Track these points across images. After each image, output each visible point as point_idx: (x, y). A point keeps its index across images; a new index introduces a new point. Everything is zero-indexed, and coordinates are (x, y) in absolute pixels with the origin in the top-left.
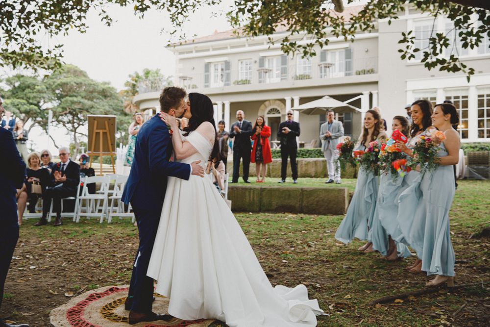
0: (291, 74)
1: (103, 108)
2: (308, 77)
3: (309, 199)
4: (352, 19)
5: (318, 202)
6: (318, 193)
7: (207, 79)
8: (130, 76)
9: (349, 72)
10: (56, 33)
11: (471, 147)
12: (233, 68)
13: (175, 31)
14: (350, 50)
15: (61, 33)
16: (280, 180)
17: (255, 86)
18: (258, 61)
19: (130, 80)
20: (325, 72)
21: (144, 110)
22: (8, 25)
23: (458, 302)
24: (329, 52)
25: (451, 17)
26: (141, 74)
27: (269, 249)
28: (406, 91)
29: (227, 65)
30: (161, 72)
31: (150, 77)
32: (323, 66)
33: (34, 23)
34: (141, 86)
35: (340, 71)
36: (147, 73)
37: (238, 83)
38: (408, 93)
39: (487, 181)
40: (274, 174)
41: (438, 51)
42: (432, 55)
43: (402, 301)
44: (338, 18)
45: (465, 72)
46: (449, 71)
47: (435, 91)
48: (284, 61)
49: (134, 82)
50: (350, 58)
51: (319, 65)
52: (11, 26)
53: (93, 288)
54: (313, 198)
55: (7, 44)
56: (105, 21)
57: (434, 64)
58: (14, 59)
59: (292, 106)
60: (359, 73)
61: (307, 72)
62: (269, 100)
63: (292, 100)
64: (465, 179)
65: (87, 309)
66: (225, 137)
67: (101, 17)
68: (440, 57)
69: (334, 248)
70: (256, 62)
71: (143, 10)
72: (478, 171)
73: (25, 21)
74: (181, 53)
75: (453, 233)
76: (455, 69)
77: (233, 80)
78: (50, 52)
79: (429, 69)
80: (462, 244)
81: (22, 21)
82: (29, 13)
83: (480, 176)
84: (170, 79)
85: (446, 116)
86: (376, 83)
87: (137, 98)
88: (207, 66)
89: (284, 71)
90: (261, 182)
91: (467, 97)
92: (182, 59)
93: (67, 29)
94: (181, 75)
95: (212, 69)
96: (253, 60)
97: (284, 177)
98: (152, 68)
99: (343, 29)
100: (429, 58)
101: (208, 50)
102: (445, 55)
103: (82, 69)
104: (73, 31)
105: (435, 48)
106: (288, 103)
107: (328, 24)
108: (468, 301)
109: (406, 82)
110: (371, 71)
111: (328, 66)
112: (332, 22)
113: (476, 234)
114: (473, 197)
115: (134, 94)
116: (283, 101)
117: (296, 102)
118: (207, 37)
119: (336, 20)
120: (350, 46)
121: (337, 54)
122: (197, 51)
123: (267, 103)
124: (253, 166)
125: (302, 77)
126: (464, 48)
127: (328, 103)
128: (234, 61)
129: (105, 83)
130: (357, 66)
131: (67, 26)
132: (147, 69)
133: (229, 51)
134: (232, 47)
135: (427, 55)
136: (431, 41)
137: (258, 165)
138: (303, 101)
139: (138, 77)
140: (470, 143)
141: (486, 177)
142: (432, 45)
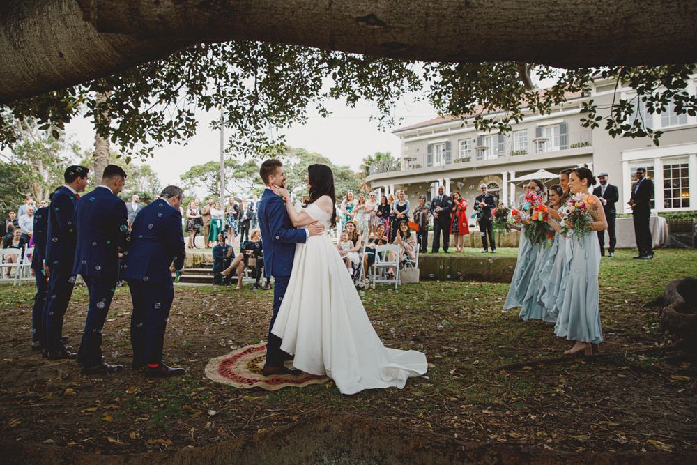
0: (508, 150)
1: (341, 189)
2: (523, 152)
3: (495, 268)
4: (546, 94)
5: (504, 270)
6: (504, 262)
7: (430, 159)
8: (364, 160)
9: (564, 146)
10: (282, 127)
11: (691, 215)
12: (454, 147)
13: (384, 116)
14: (565, 125)
15: (285, 127)
16: (482, 250)
17: (474, 163)
18: (476, 140)
19: (363, 163)
20: (541, 147)
21: (375, 189)
22: (240, 123)
23: (591, 371)
24: (544, 128)
25: (633, 85)
26: (374, 158)
27: (435, 315)
28: (622, 162)
29: (448, 145)
30: (391, 156)
31: (381, 160)
32: (537, 141)
33: (261, 119)
34: (374, 168)
35: (556, 145)
36: (379, 156)
37: (458, 161)
38: (624, 163)
39: (690, 249)
40: (478, 244)
41: (622, 118)
42: (616, 123)
43: (530, 368)
44: (533, 95)
45: (651, 137)
46: (634, 137)
47: (652, 160)
48: (501, 140)
49: (367, 165)
50: (565, 132)
51: (534, 141)
52: (242, 123)
53: (254, 344)
54: (499, 267)
55: (241, 138)
56: (322, 113)
57: (619, 131)
58: (245, 150)
59: (509, 178)
60: (574, 147)
61: (524, 148)
62: (488, 176)
63: (509, 175)
64: (668, 247)
65: (239, 360)
66: (425, 211)
67: (318, 110)
68: (624, 124)
69: (495, 316)
70: (474, 141)
71: (353, 101)
72: (680, 239)
73: (254, 118)
74: (406, 137)
75: (626, 302)
76: (641, 134)
77: (454, 158)
78: (274, 142)
79: (614, 137)
80: (631, 312)
81: (252, 119)
82: (256, 112)
83: (682, 244)
84: (399, 161)
85: (583, 181)
86: (591, 155)
87: (368, 179)
88: (430, 147)
89: (501, 148)
90: (460, 252)
91: (687, 165)
92: (407, 143)
93: (290, 122)
94: (407, 156)
95: (435, 149)
96: (472, 140)
97: (485, 247)
98: (383, 152)
99: (538, 103)
100: (613, 125)
101: (431, 133)
102: (629, 121)
103: (324, 156)
104: (295, 124)
105: (619, 115)
106: (505, 177)
107: (524, 100)
108: (601, 370)
109: (622, 153)
110: (587, 144)
111: (542, 142)
112: (528, 98)
113: (650, 303)
114: (667, 266)
115: (368, 175)
116: (501, 176)
117: (513, 176)
118: (429, 121)
119: (532, 96)
120: (564, 121)
121: (553, 129)
122: (420, 135)
123: (485, 179)
124: (452, 237)
125: (519, 153)
126: (649, 113)
127: (542, 175)
128: (454, 141)
129: (345, 167)
130: (572, 139)
131: (291, 120)
132: (379, 153)
133: (449, 132)
134: (452, 129)
135: (610, 123)
136: (614, 109)
137: (456, 236)
138: (518, 174)
139: (371, 160)
140: (691, 211)
141: (689, 245)
142: (615, 113)
